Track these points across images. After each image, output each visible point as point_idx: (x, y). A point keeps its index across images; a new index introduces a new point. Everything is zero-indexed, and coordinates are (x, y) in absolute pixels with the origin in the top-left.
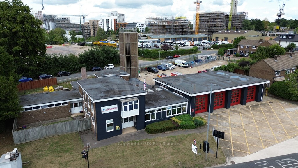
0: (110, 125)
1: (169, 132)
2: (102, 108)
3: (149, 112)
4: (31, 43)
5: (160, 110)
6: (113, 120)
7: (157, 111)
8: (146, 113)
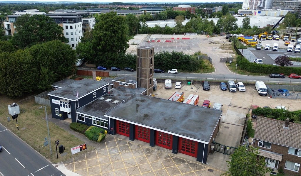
0: (57, 111)
1: (79, 133)
2: (53, 100)
3: (80, 114)
4: (109, 45)
5: (87, 117)
6: (58, 109)
7: (86, 116)
8: (78, 114)
